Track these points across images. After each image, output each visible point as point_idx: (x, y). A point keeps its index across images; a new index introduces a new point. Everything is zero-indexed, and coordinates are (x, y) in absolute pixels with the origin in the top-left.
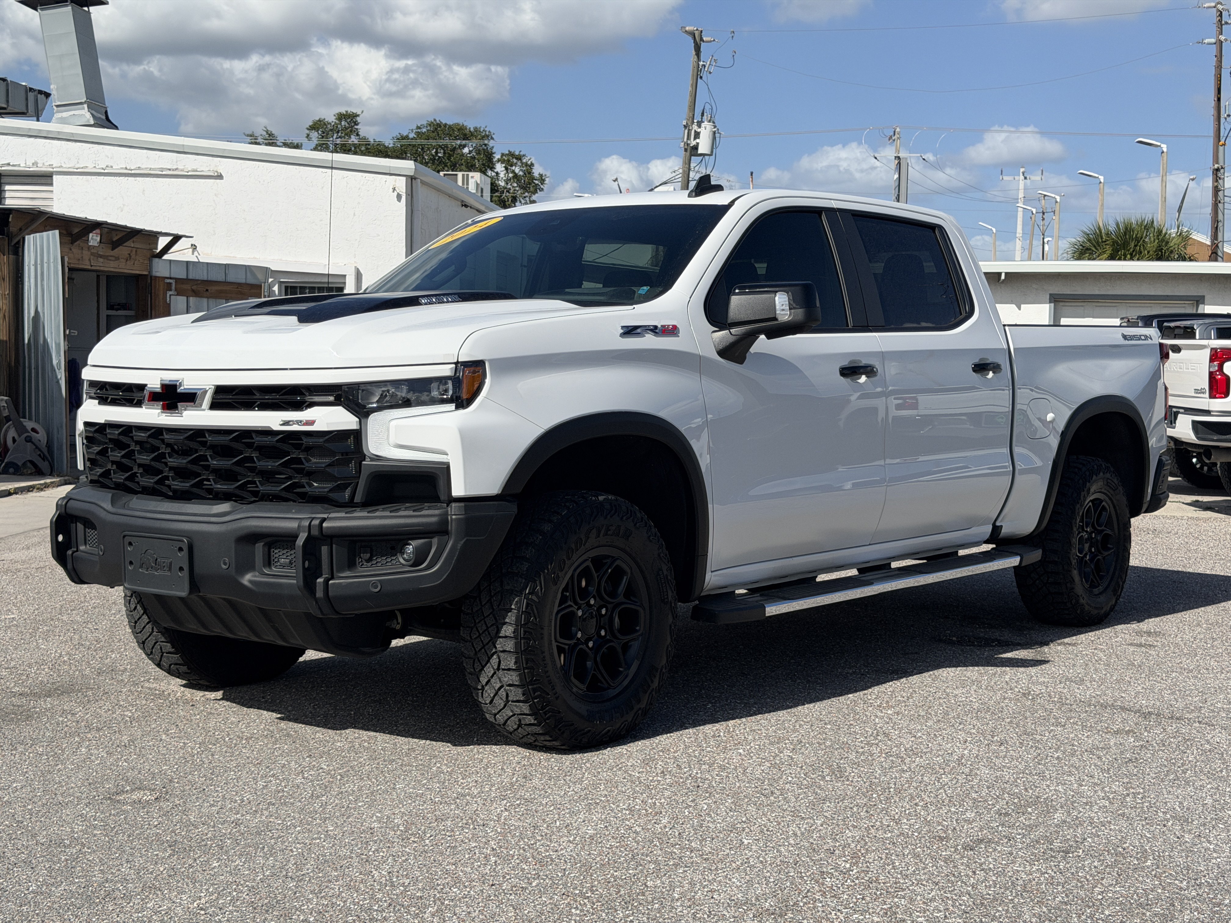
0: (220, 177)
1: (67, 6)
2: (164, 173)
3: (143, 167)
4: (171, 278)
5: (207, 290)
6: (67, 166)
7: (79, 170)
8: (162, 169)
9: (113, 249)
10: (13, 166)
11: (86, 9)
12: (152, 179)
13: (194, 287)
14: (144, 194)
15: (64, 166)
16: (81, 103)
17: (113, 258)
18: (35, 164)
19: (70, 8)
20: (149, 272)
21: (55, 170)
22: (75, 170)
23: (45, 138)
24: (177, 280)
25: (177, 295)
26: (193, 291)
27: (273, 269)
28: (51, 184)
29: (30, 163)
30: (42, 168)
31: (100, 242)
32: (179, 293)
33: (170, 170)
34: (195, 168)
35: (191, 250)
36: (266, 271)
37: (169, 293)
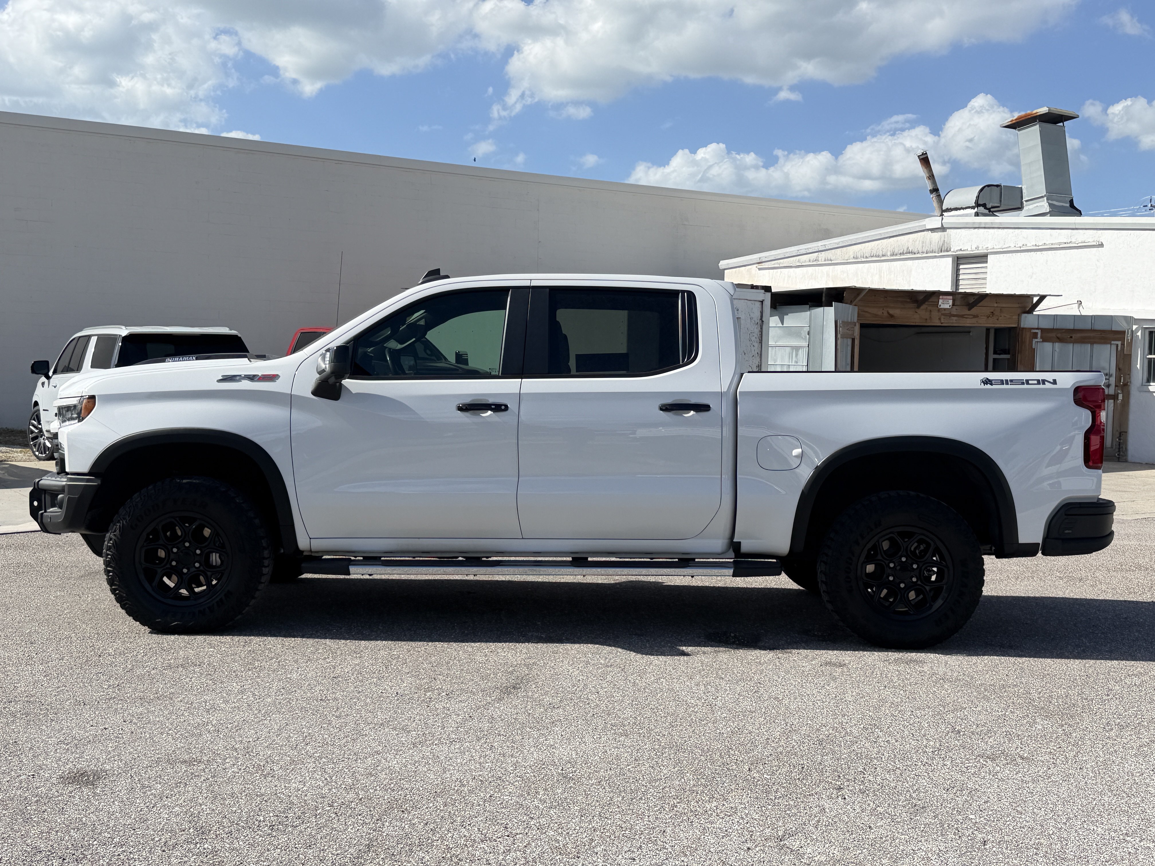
0: (1101, 245)
1: (1035, 125)
2: (1061, 246)
3: (1047, 243)
4: (1037, 329)
5: (1071, 337)
6: (998, 247)
7: (1004, 250)
8: (1060, 243)
9: (969, 310)
10: (964, 250)
11: (1061, 124)
12: (1053, 252)
13: (1059, 335)
14: (1046, 263)
15: (995, 247)
16: (1042, 197)
17: (971, 317)
18: (977, 248)
19: (1038, 126)
20: (1018, 325)
21: (988, 251)
22: (1001, 250)
23: (985, 228)
24: (1043, 330)
25: (1043, 341)
26: (1058, 338)
27: (1135, 318)
28: (987, 262)
29: (974, 248)
30: (982, 251)
31: (953, 305)
32: (1045, 340)
33: (1065, 243)
34: (1083, 240)
35: (1077, 305)
36: (1129, 320)
37: (1035, 340)
